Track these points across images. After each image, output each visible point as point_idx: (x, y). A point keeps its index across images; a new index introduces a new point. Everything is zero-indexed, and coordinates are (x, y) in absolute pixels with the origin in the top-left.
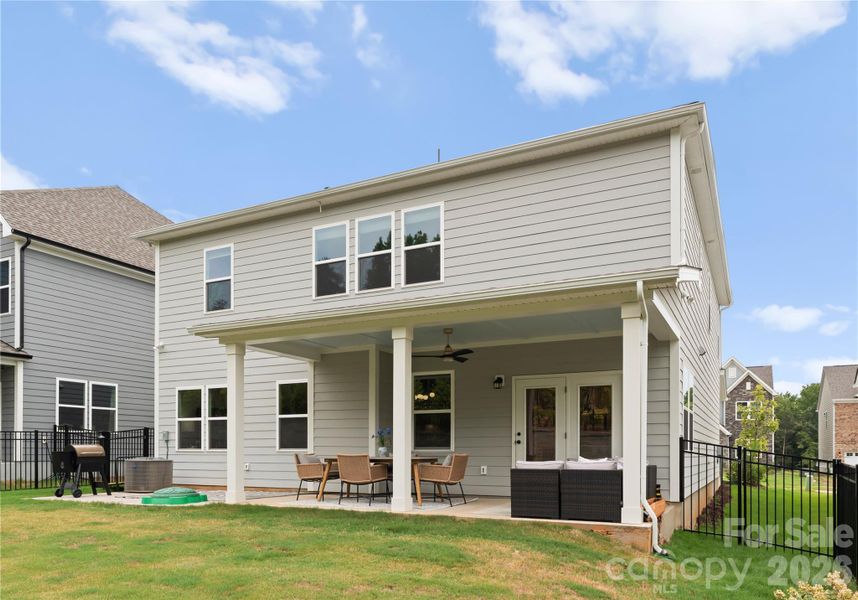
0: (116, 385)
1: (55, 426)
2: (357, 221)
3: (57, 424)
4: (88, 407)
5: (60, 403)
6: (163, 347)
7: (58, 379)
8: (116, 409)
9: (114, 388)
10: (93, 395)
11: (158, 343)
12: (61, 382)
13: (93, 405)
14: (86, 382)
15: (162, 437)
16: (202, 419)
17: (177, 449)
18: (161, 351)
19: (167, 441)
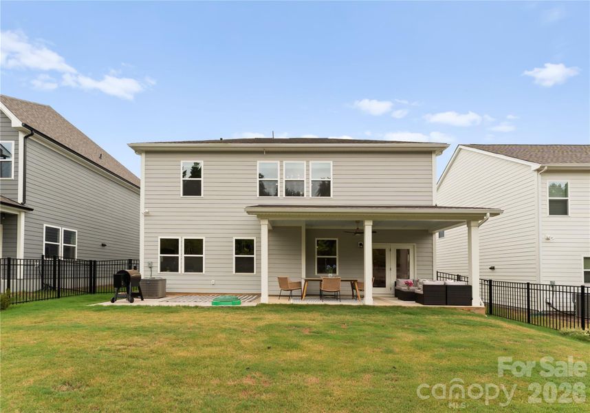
0: (76, 231)
1: (43, 256)
2: (284, 162)
3: (44, 254)
4: (61, 244)
5: (46, 241)
6: (148, 213)
7: (45, 225)
8: (76, 246)
9: (75, 232)
10: (64, 237)
11: (143, 210)
12: (46, 227)
13: (64, 243)
14: (60, 228)
15: (147, 265)
16: (179, 255)
17: (159, 272)
18: (147, 215)
19: (151, 267)
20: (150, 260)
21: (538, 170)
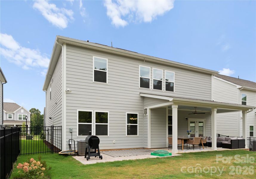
2: (153, 68)
6: (70, 91)
15: (68, 130)
16: (92, 124)
17: (78, 135)
18: (68, 92)
19: (71, 132)
20: (71, 127)
21: (239, 89)
